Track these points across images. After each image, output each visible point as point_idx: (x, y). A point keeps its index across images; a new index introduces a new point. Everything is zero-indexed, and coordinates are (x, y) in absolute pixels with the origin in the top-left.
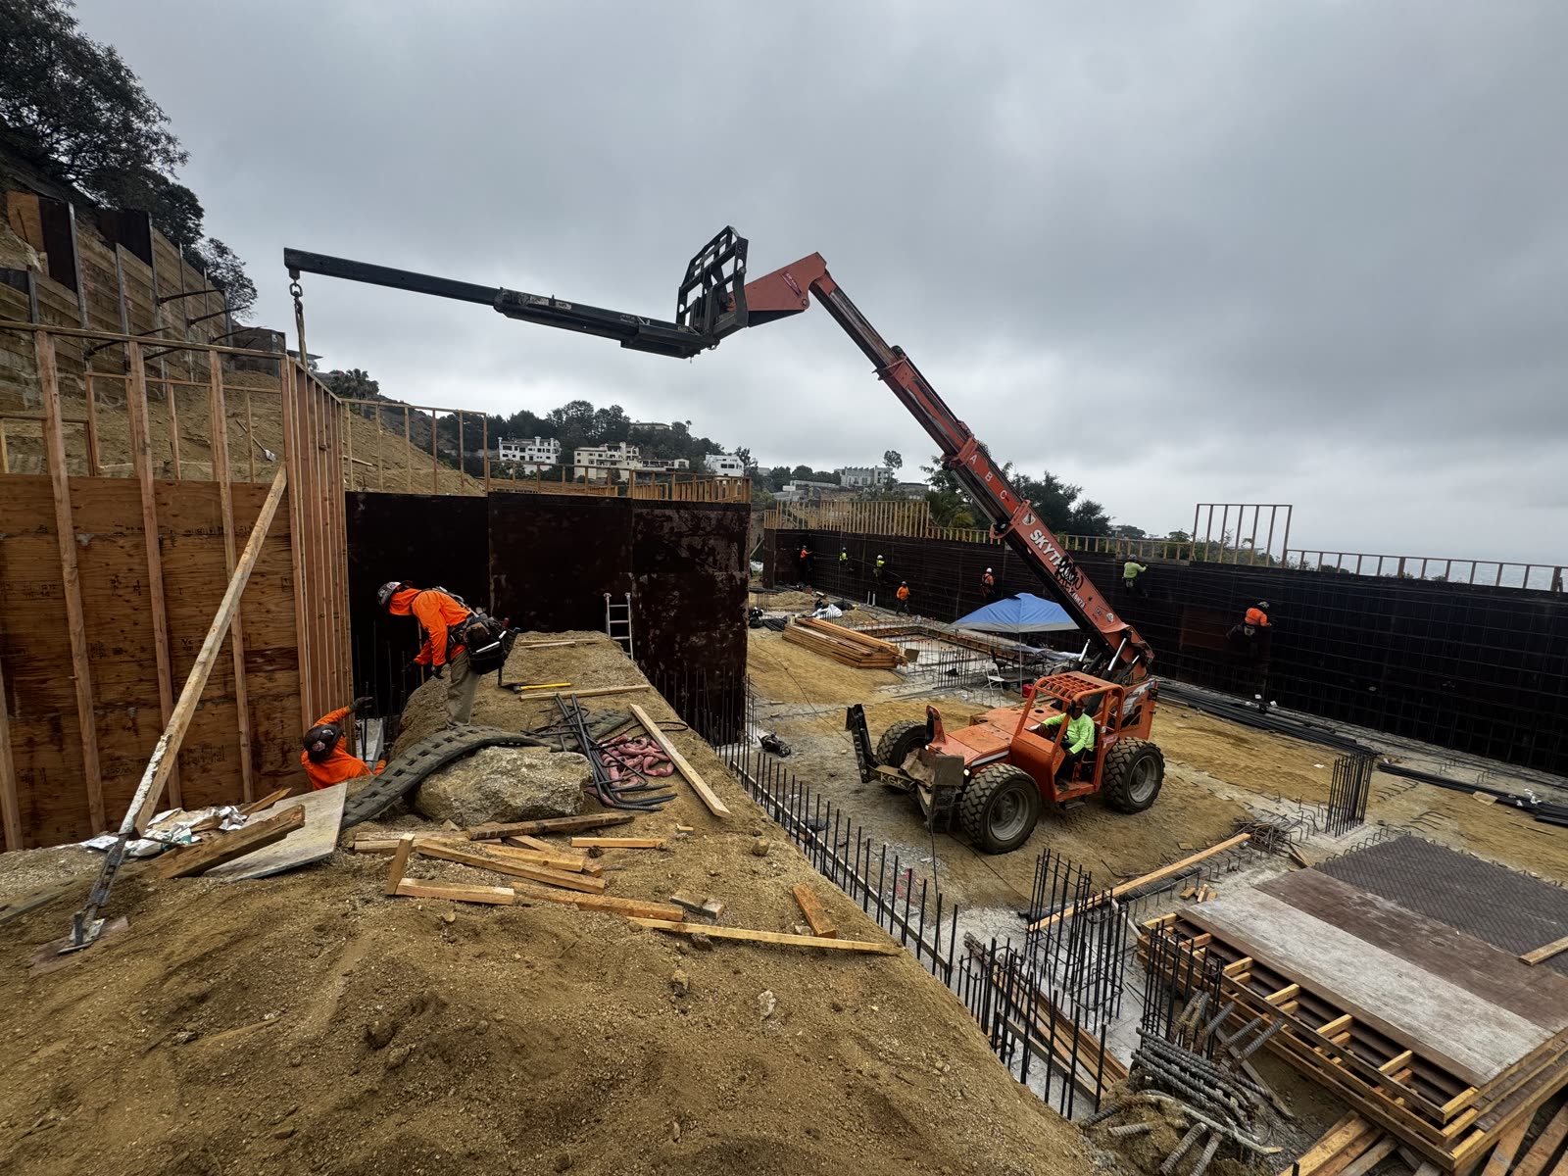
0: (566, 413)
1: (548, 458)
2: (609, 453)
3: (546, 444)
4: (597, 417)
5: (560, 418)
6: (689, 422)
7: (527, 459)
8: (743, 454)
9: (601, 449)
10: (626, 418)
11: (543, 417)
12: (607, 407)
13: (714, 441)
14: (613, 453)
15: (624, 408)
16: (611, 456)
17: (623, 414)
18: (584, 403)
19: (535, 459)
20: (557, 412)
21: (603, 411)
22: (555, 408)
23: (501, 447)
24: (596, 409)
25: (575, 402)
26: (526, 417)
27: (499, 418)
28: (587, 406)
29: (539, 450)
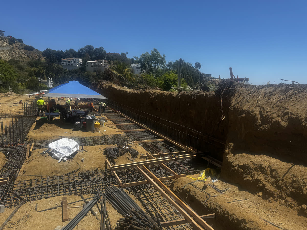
0: (85, 49)
1: (77, 65)
3: (77, 60)
4: (95, 51)
5: (83, 51)
6: (127, 53)
7: (71, 65)
9: (96, 61)
10: (104, 51)
11: (77, 51)
12: (99, 48)
14: (99, 63)
15: (104, 48)
16: (99, 64)
17: (104, 50)
18: (90, 46)
19: (73, 65)
21: (97, 49)
22: (80, 48)
23: (62, 61)
24: (95, 48)
25: (87, 46)
26: (71, 51)
27: (62, 51)
28: (92, 47)
29: (75, 62)
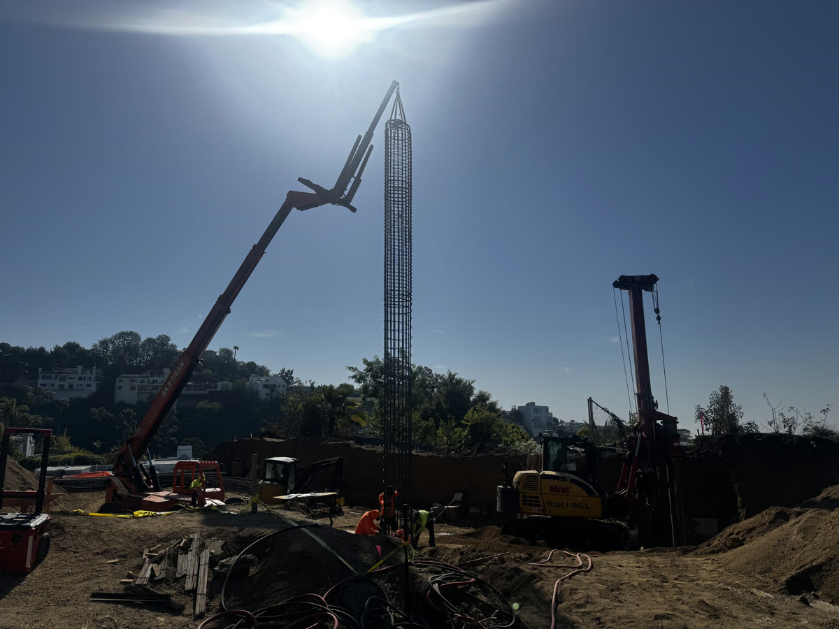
0: (113, 343)
1: (89, 386)
2: (152, 379)
3: (88, 373)
4: (144, 345)
5: (106, 347)
6: (235, 348)
7: (67, 387)
8: (287, 374)
9: (144, 374)
10: (172, 345)
11: (88, 347)
12: (155, 337)
13: (259, 363)
14: (155, 378)
15: (171, 338)
16: (154, 381)
17: (170, 343)
18: (131, 334)
19: (74, 387)
20: (104, 343)
21: (150, 341)
22: (101, 339)
23: (40, 376)
24: (143, 339)
25: (123, 333)
26: (72, 347)
27: (42, 349)
28: (135, 336)
29: (80, 379)
